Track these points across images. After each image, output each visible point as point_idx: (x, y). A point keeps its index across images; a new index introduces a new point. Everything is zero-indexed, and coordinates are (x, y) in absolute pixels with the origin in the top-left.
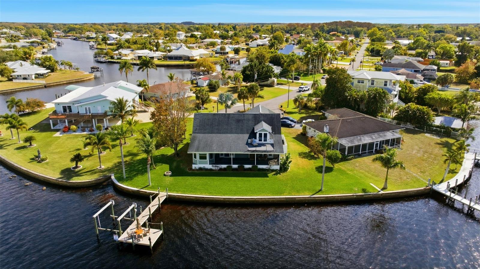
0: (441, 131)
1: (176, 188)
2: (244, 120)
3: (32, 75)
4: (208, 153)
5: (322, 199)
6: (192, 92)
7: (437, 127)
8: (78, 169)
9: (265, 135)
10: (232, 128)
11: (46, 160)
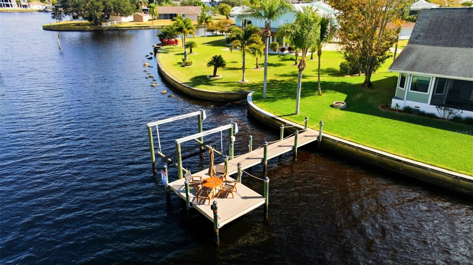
1: (342, 129)
4: (434, 77)
11: (191, 65)
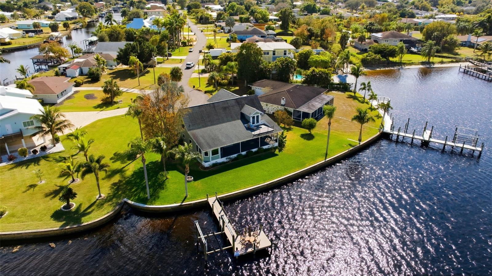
0: (340, 88)
2: (229, 106)
4: (219, 148)
7: (338, 84)
9: (258, 117)
10: (222, 117)
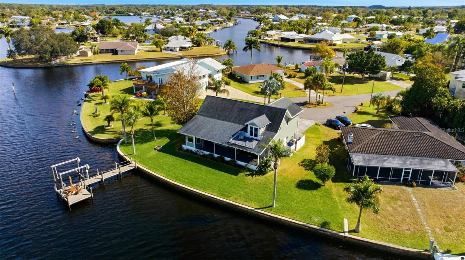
3: (176, 48)
4: (194, 137)
5: (267, 218)
6: (286, 76)
8: (109, 128)
9: (256, 129)
10: (232, 116)
11: (99, 116)
